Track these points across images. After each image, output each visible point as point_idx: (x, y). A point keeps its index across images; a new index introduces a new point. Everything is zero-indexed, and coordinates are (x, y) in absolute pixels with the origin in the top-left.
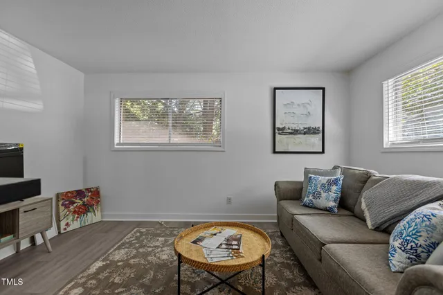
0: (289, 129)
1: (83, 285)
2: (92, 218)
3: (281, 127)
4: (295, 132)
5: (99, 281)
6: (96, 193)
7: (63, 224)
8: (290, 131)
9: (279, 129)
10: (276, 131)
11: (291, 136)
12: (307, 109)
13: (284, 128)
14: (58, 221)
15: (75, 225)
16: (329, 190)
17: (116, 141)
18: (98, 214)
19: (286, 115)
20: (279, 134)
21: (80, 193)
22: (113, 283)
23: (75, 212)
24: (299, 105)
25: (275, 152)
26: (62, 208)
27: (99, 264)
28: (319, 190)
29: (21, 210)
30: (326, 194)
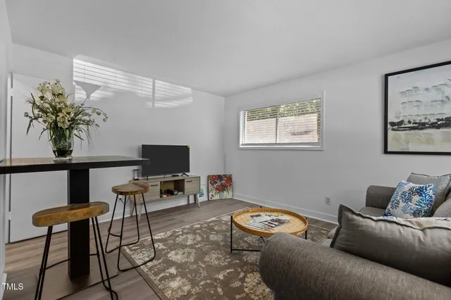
0: (409, 122)
1: (201, 225)
2: (227, 195)
3: (396, 121)
4: (421, 126)
5: (209, 225)
6: (229, 179)
7: (210, 194)
8: (411, 125)
9: (393, 124)
10: (389, 126)
11: (413, 131)
12: (443, 92)
13: (402, 122)
14: (208, 192)
15: (217, 197)
16: (410, 200)
17: (241, 143)
18: (231, 193)
19: (405, 105)
20: (393, 130)
21: (220, 177)
22: (213, 229)
23: (217, 189)
24: (427, 89)
25: (386, 152)
26: (210, 185)
27: (214, 219)
28: (399, 198)
29: (186, 180)
30: (404, 204)
